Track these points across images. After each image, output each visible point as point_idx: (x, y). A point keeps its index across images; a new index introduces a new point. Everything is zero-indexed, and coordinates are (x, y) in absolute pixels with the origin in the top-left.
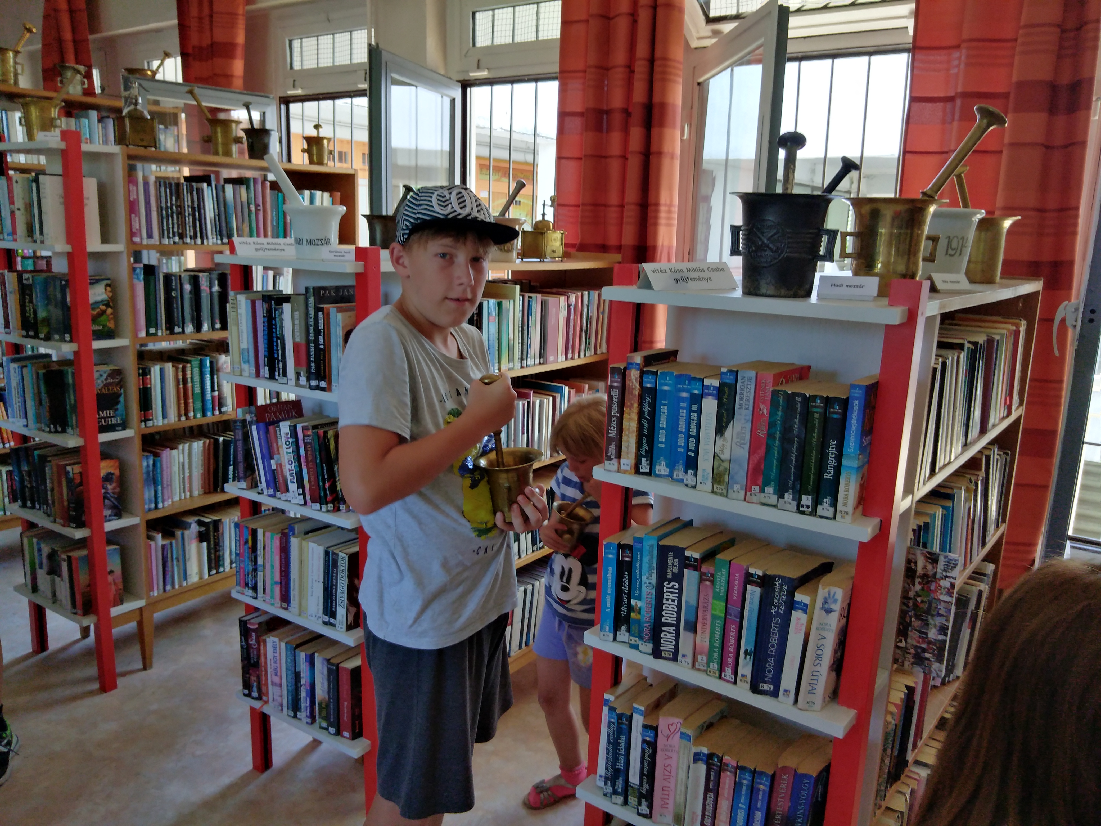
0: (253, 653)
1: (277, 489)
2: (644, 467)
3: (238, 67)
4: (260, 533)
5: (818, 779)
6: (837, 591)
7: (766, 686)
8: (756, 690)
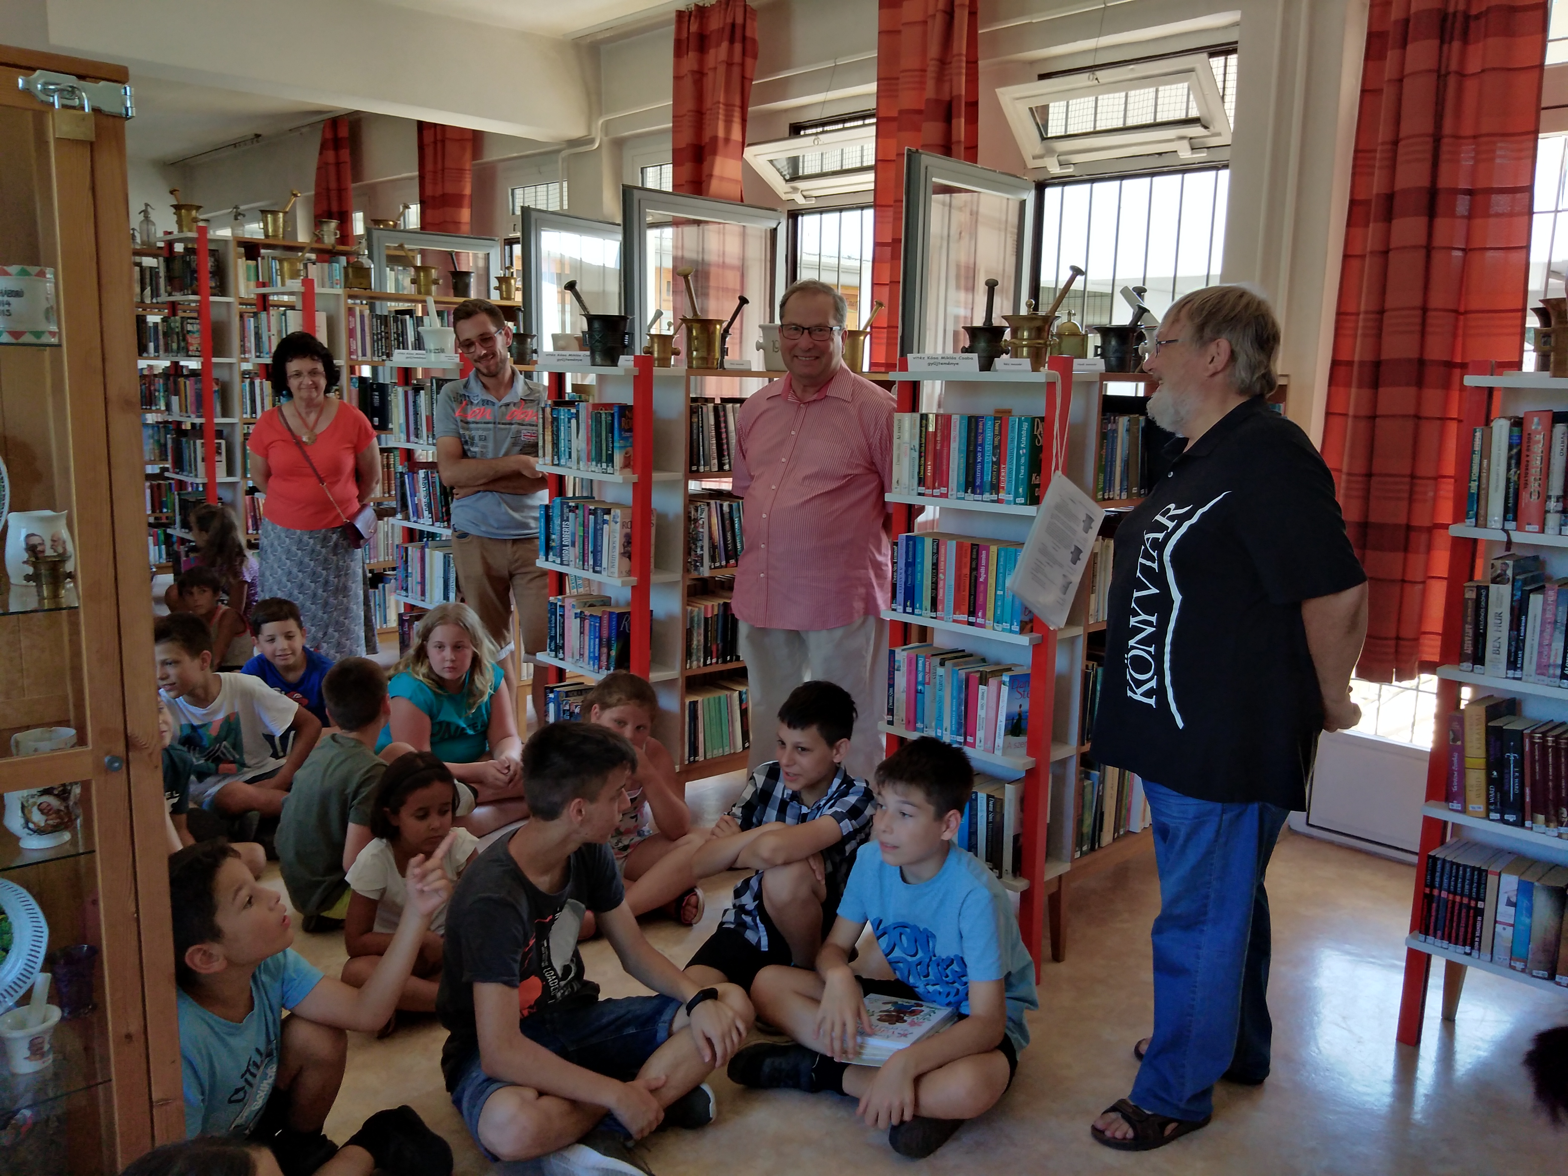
0: (406, 637)
1: (418, 517)
2: (556, 462)
3: (465, 215)
4: (410, 549)
5: (621, 616)
6: (618, 512)
7: (598, 569)
8: (595, 571)
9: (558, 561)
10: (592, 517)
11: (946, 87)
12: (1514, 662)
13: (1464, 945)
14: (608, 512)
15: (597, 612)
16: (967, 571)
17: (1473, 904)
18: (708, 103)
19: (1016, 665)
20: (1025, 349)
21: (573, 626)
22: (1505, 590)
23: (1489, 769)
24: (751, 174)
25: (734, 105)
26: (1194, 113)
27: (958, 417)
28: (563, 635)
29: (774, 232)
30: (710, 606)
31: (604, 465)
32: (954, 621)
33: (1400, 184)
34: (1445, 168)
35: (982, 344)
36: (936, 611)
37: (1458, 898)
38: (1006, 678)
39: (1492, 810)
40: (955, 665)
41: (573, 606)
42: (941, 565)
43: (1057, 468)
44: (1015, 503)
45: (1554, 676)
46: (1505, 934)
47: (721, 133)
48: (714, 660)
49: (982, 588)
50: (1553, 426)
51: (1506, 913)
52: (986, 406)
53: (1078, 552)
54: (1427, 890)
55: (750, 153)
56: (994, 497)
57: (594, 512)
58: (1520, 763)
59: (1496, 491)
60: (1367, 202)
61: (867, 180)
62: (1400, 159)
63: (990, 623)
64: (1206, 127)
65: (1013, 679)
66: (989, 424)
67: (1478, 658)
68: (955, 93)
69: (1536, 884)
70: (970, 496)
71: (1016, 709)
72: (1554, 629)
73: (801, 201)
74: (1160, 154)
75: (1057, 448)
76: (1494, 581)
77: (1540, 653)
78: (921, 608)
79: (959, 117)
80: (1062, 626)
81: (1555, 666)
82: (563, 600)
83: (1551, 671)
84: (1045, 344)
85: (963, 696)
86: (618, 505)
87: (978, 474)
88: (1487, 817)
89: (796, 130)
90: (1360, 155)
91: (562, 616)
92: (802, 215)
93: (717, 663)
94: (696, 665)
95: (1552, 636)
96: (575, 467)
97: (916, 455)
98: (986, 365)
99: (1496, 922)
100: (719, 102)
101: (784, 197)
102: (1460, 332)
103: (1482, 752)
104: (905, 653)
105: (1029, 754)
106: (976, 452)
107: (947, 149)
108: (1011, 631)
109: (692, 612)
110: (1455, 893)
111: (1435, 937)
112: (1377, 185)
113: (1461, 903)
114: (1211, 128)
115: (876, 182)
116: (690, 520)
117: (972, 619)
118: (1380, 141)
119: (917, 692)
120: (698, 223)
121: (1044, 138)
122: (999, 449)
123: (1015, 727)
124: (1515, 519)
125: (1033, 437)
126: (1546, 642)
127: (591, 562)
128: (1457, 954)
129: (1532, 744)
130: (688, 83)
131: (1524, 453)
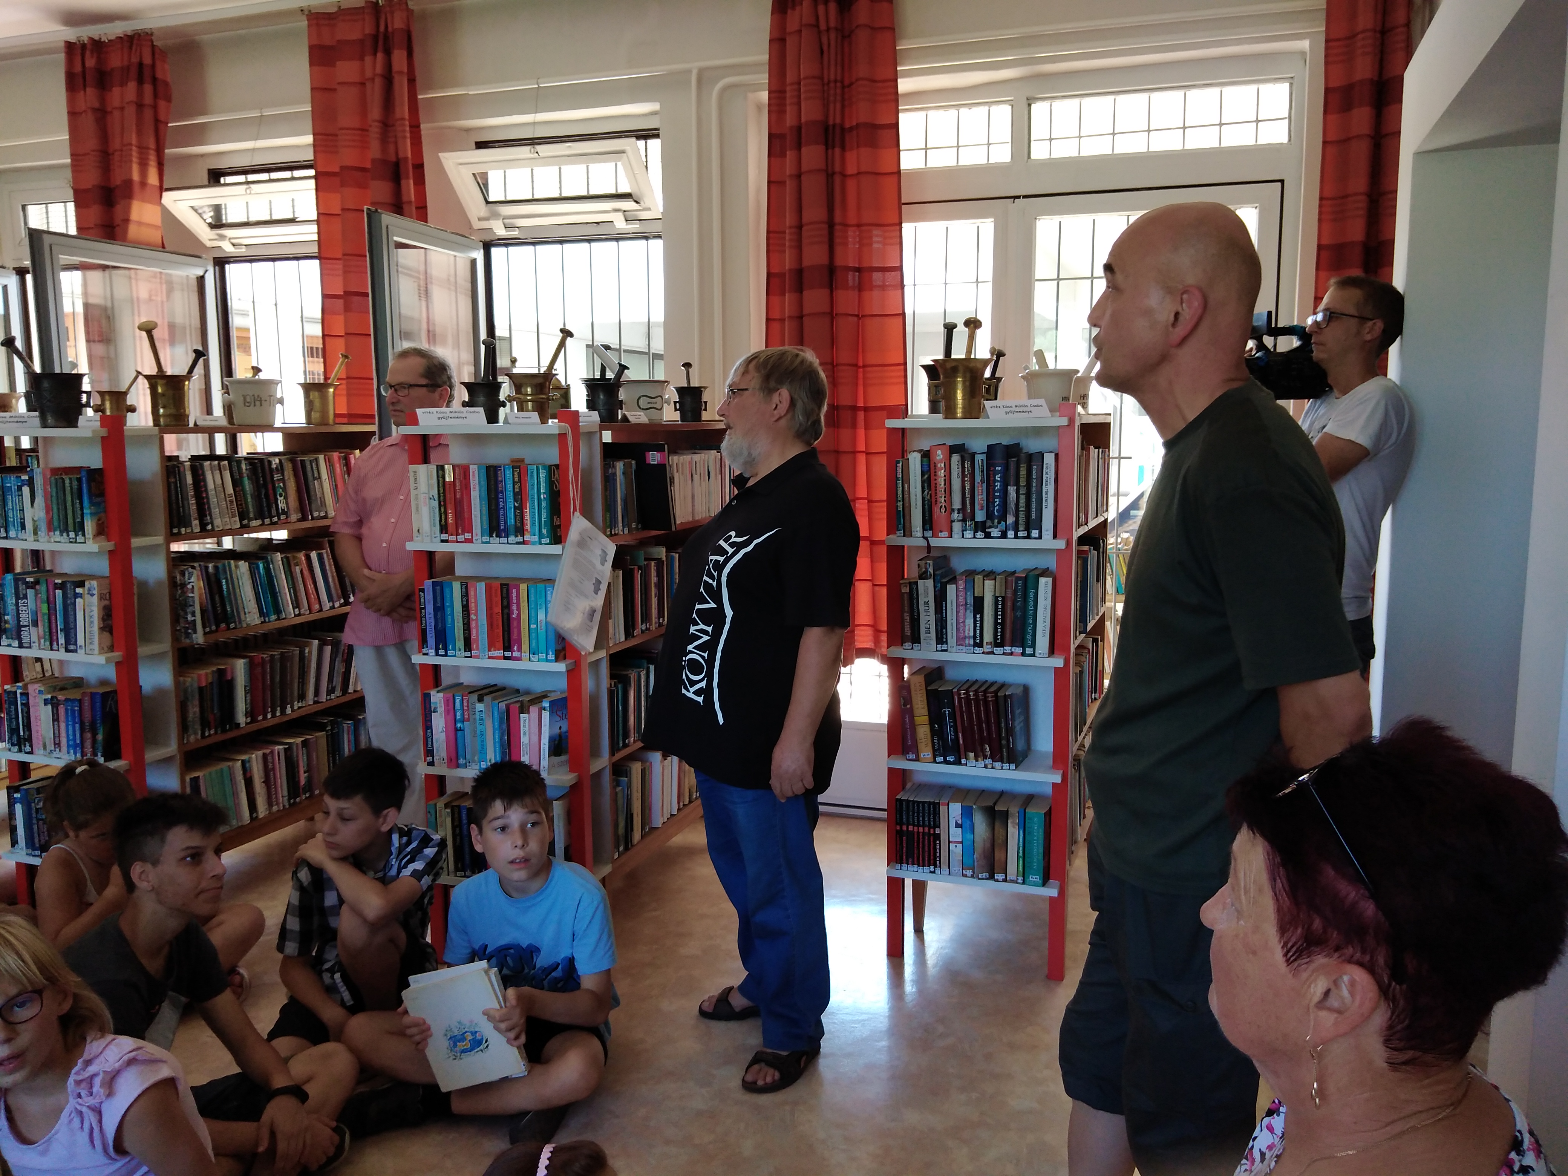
5: (105, 695)
6: (94, 583)
7: (72, 647)
8: (67, 650)
9: (16, 643)
10: (59, 592)
11: (391, 148)
12: (941, 639)
13: (929, 866)
14: (81, 584)
15: (76, 694)
16: (498, 609)
17: (932, 831)
18: (116, 144)
19: (550, 692)
20: (530, 404)
21: (42, 715)
22: (930, 583)
23: (931, 724)
24: (170, 219)
25: (148, 148)
26: (624, 189)
27: (476, 467)
28: (28, 726)
29: (201, 280)
30: (203, 675)
31: (72, 535)
32: (490, 658)
33: (806, 263)
34: (839, 250)
35: (481, 399)
36: (470, 650)
37: (921, 829)
38: (546, 704)
39: (937, 755)
40: (494, 699)
41: (40, 692)
42: (472, 606)
43: (575, 510)
44: (541, 544)
45: (969, 645)
46: (957, 850)
47: (136, 176)
48: (212, 732)
49: (515, 623)
50: (950, 457)
51: (956, 834)
52: (498, 455)
53: (598, 583)
54: (898, 828)
55: (169, 198)
56: (520, 539)
57: (62, 586)
58: (953, 715)
59: (916, 508)
60: (782, 275)
61: (310, 232)
62: (805, 241)
63: (525, 655)
64: (637, 202)
65: (552, 703)
66: (509, 472)
67: (916, 639)
68: (401, 155)
69: (974, 806)
70: (494, 540)
71: (557, 731)
72: (966, 610)
73: (228, 248)
74: (597, 223)
75: (573, 493)
76: (921, 577)
77: (958, 629)
78: (454, 649)
79: (408, 178)
80: (592, 650)
81: (969, 637)
82: (25, 687)
83: (967, 642)
84: (548, 399)
85: (505, 727)
86: (92, 577)
87: (502, 519)
88: (935, 761)
89: (215, 177)
90: (771, 235)
91: (26, 705)
92: (229, 263)
93: (216, 733)
94: (194, 738)
95: (965, 615)
96: (32, 538)
97: (436, 504)
98: (492, 418)
99: (949, 842)
100: (131, 144)
101: (209, 244)
102: (861, 381)
103: (925, 711)
104: (441, 695)
105: (572, 770)
106: (497, 498)
107: (398, 208)
108: (547, 661)
109: (185, 682)
110: (918, 826)
111: (908, 864)
112: (788, 262)
113: (924, 832)
114: (642, 203)
115: (319, 233)
116: (176, 586)
117: (508, 654)
118: (788, 224)
119: (456, 730)
120: (105, 268)
121: (488, 202)
122: (520, 496)
123: (558, 747)
124: (931, 529)
125: (551, 484)
126: (961, 620)
127: (62, 641)
128: (922, 873)
129: (960, 699)
130: (89, 122)
131: (933, 478)
